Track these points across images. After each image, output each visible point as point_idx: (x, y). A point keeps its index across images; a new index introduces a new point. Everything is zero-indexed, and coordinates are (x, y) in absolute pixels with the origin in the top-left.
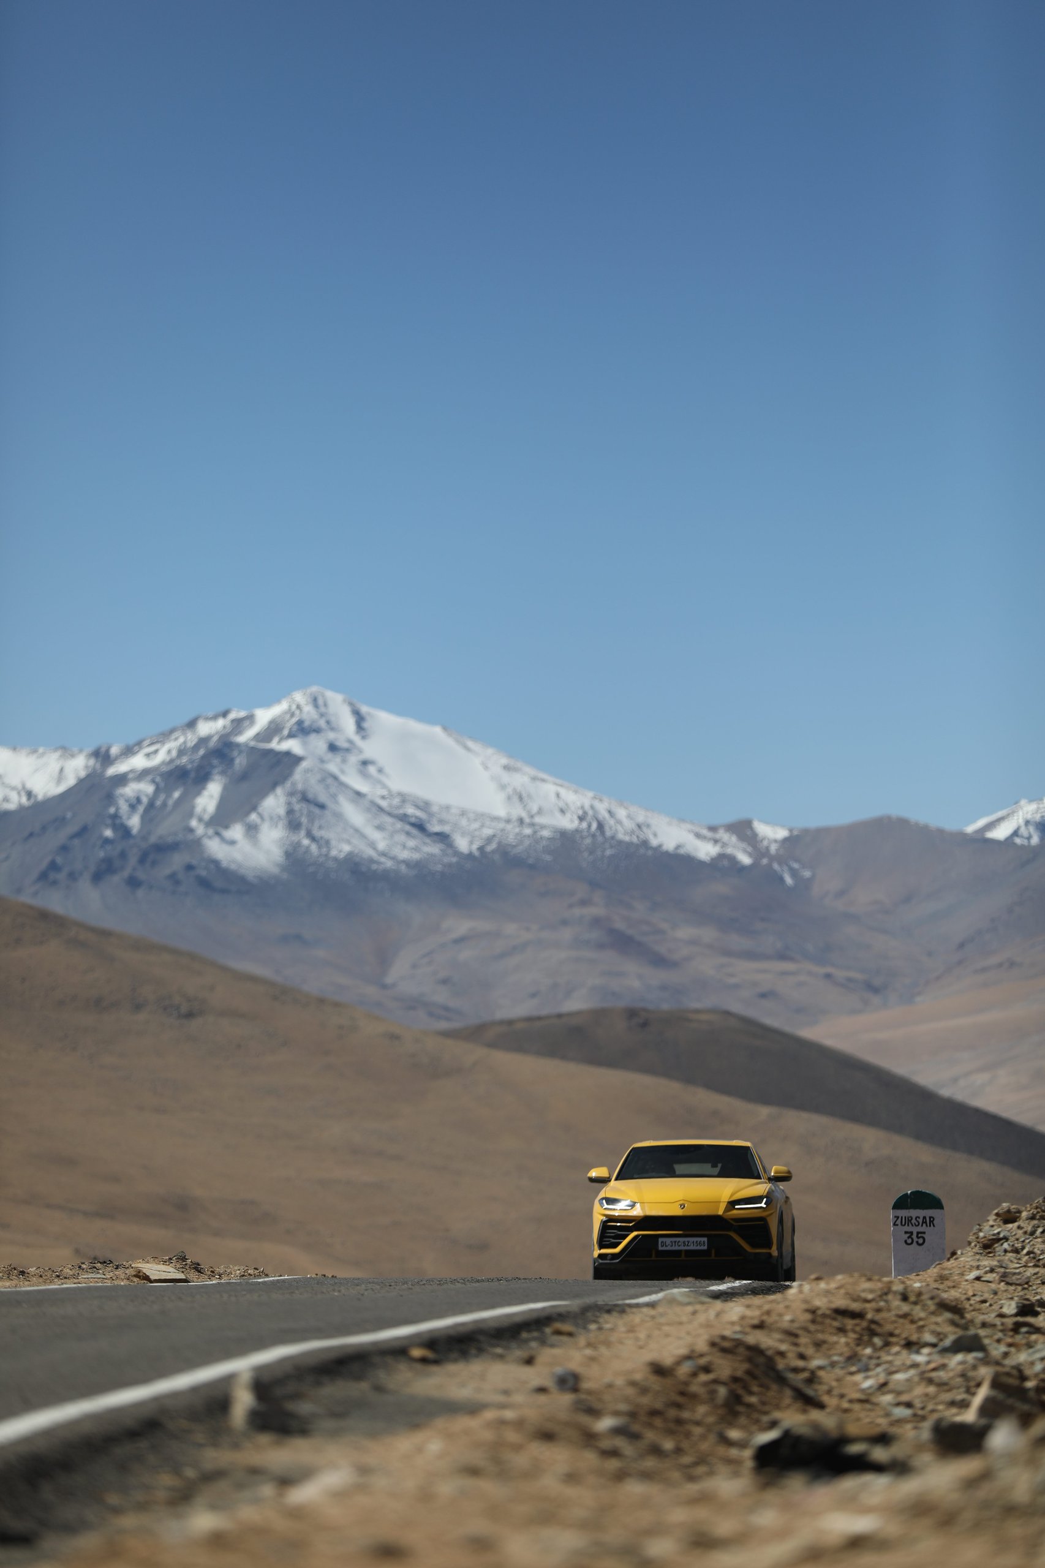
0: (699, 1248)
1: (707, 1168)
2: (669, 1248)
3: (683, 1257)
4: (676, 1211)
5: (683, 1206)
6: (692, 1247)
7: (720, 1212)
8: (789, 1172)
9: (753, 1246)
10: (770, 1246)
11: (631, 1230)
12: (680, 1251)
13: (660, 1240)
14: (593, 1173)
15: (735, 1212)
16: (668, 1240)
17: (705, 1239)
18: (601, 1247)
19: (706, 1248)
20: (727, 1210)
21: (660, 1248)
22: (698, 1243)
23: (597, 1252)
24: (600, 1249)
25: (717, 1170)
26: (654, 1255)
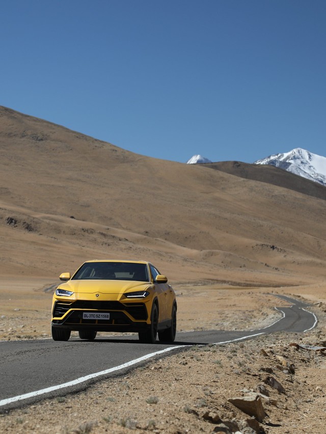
0: (105, 319)
1: (127, 275)
2: (89, 318)
3: (96, 324)
4: (94, 298)
5: (97, 296)
6: (101, 318)
7: (118, 300)
8: (166, 278)
9: (136, 318)
10: (146, 318)
11: (69, 307)
12: (96, 320)
13: (84, 313)
14: (63, 276)
15: (127, 299)
16: (88, 314)
17: (109, 314)
18: (54, 316)
19: (108, 319)
20: (122, 298)
21: (84, 318)
22: (104, 316)
23: (52, 319)
24: (54, 317)
25: (132, 276)
26: (81, 322)
